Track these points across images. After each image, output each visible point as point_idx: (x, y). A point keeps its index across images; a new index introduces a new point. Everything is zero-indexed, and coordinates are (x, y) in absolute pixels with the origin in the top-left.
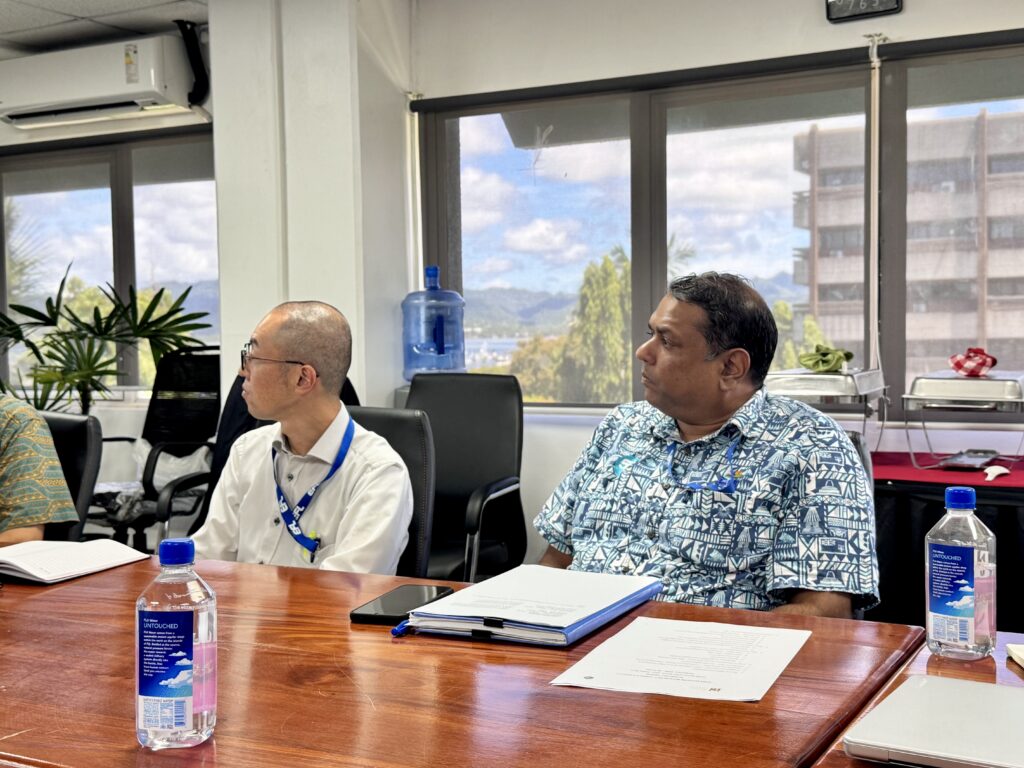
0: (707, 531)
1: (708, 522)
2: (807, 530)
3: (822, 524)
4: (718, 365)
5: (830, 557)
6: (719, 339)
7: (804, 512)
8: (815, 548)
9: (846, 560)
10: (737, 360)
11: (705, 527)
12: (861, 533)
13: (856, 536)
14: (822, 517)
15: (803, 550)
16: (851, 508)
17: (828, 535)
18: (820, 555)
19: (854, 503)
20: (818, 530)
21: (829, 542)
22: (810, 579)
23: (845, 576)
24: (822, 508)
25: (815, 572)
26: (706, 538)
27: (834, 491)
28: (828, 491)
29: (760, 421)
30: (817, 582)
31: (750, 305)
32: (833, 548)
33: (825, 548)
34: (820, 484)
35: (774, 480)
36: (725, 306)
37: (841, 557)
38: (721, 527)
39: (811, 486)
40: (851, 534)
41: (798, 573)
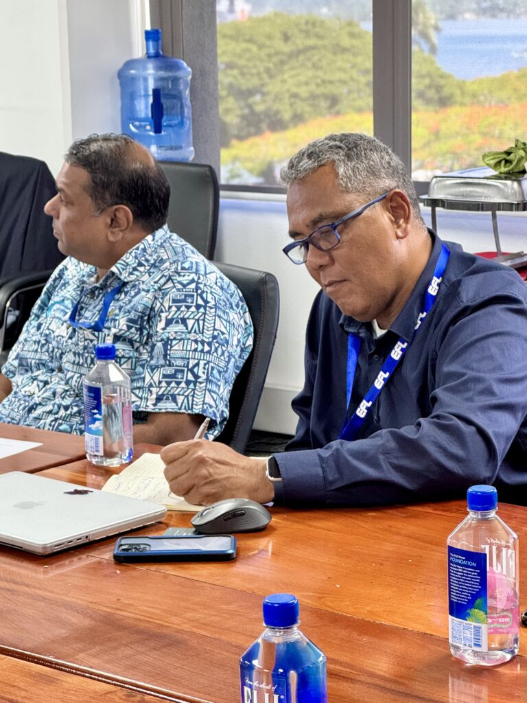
17: (169, 366)
19: (199, 337)
30: (155, 405)
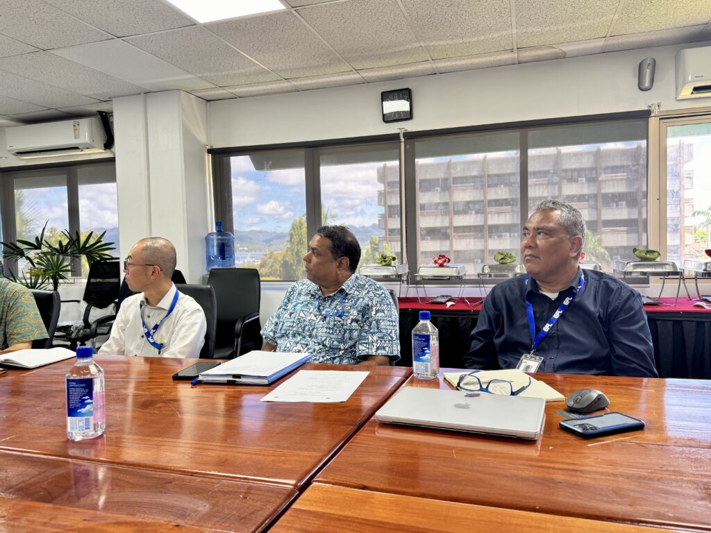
0: (332, 333)
1: (333, 329)
2: (372, 331)
3: (378, 328)
4: (336, 264)
5: (381, 341)
6: (337, 253)
7: (371, 323)
8: (375, 338)
9: (387, 342)
10: (344, 262)
11: (331, 331)
12: (393, 331)
13: (391, 332)
14: (378, 325)
15: (370, 339)
16: (389, 321)
17: (380, 332)
18: (377, 341)
19: (390, 319)
20: (376, 330)
21: (381, 335)
22: (373, 351)
23: (387, 349)
24: (378, 321)
25: (375, 347)
26: (332, 336)
27: (382, 314)
28: (380, 314)
29: (354, 286)
30: (376, 352)
31: (349, 239)
32: (382, 338)
33: (379, 338)
34: (377, 311)
35: (359, 311)
36: (339, 239)
37: (385, 341)
38: (338, 331)
39: (373, 313)
40: (389, 331)
41: (368, 348)
